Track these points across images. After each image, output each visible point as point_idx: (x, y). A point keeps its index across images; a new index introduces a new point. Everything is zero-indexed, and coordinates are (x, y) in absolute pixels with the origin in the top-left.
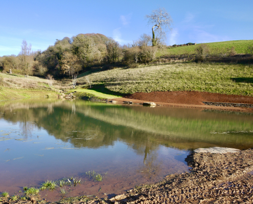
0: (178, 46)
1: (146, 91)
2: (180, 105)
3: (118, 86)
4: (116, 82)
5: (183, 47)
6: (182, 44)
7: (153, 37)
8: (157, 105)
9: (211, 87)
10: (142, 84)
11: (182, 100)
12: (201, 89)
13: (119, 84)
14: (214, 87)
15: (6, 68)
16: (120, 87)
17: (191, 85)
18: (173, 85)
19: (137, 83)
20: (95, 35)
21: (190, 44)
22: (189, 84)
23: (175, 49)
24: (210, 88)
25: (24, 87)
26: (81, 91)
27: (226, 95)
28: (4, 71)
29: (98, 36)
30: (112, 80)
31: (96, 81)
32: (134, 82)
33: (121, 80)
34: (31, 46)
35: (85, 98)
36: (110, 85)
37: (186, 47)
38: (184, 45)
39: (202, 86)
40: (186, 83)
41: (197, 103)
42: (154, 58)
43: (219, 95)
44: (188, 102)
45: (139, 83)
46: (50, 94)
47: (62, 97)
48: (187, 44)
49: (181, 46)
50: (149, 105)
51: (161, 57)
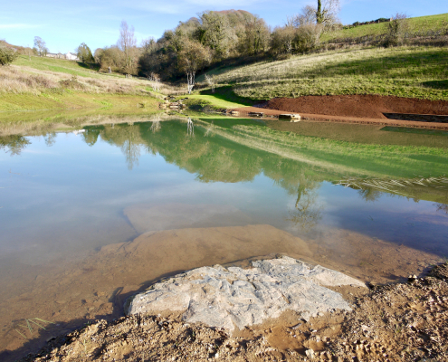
0: (361, 24)
1: (291, 95)
2: (342, 118)
3: (250, 89)
4: (250, 83)
5: (369, 26)
6: (369, 20)
7: (319, 8)
8: (303, 118)
9: (404, 87)
10: (287, 85)
11: (348, 111)
12: (384, 91)
13: (253, 86)
14: (410, 88)
15: (105, 65)
16: (252, 90)
17: (369, 85)
18: (337, 85)
19: (279, 83)
20: (235, 12)
21: (381, 20)
22: (365, 83)
23: (356, 30)
24: (401, 90)
25: (109, 90)
26: (196, 97)
27: (428, 101)
28: (101, 70)
29: (240, 14)
30: (246, 79)
31: (223, 83)
32: (276, 81)
33: (257, 79)
34: (133, 30)
35: (196, 107)
36: (239, 87)
37: (374, 25)
38: (372, 22)
39: (387, 86)
40: (360, 82)
41: (374, 115)
42: (318, 42)
43: (416, 100)
44: (358, 114)
45: (282, 83)
46: (145, 102)
47: (165, 106)
48: (377, 21)
49: (366, 23)
50: (288, 118)
51: (330, 42)
